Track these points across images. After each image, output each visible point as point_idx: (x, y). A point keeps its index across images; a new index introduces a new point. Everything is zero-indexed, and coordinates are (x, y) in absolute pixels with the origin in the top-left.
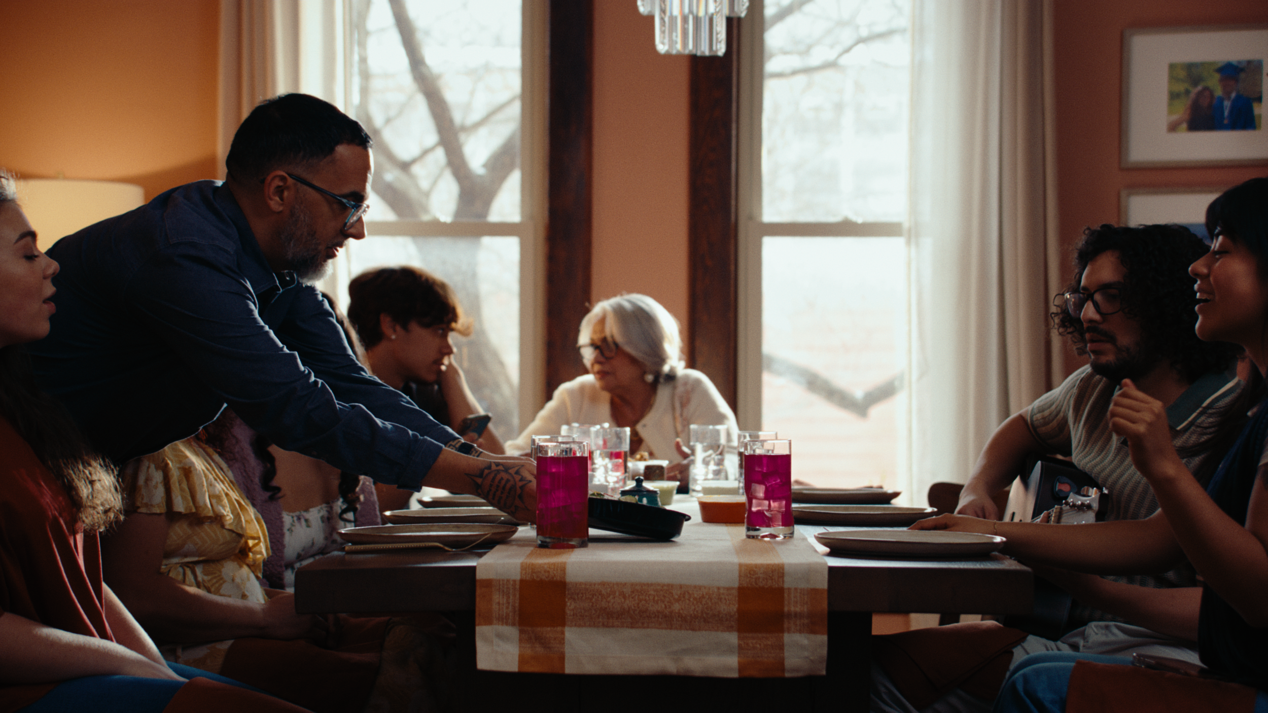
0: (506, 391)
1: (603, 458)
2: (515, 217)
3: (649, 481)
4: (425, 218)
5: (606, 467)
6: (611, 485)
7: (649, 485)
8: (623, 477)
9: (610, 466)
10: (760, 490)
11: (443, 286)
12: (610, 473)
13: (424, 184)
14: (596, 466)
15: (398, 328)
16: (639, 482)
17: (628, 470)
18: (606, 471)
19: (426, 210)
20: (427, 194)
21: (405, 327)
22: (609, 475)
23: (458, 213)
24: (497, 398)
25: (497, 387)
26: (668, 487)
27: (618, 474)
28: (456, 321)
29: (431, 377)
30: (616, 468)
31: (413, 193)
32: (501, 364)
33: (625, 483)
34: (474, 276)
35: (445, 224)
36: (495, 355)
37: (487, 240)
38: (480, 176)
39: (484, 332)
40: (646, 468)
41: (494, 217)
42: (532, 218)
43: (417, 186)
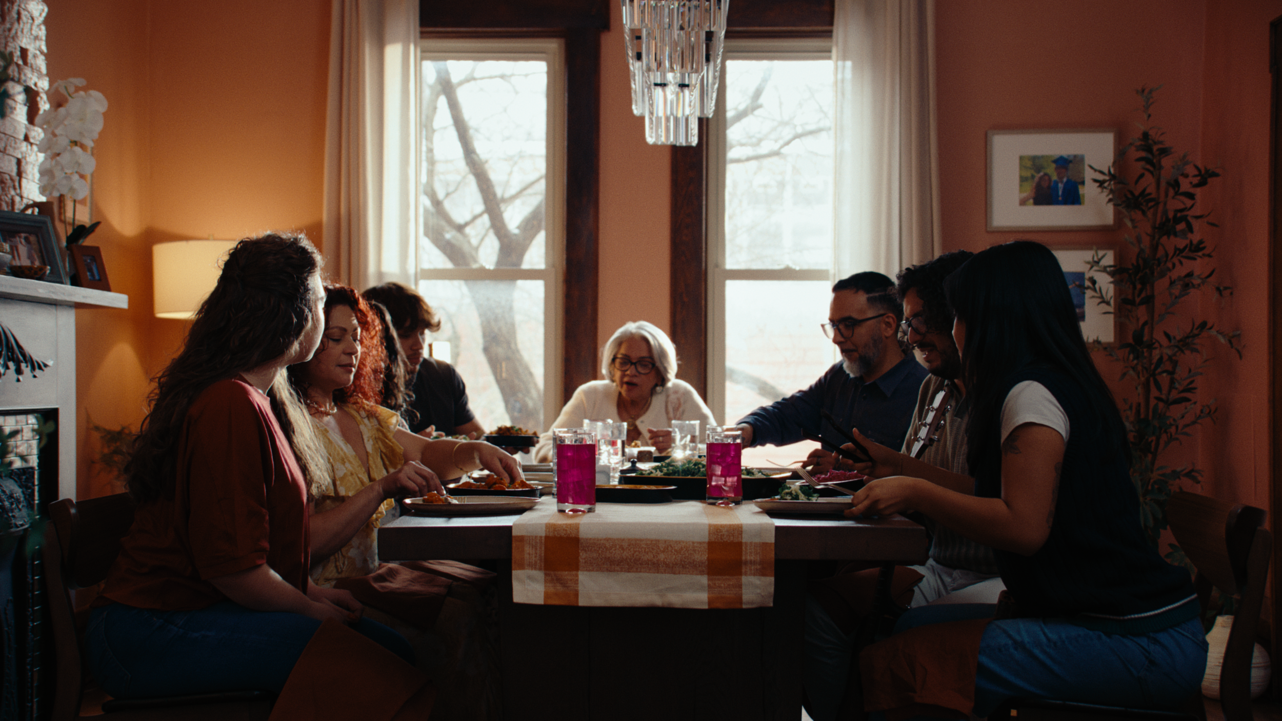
0: (534, 393)
1: (606, 446)
2: (542, 266)
4: (475, 266)
5: (608, 452)
6: (613, 465)
8: (621, 459)
9: (612, 451)
12: (612, 456)
13: (474, 242)
14: (602, 451)
16: (634, 463)
17: (625, 454)
18: (609, 454)
19: (475, 261)
20: (477, 249)
22: (611, 458)
23: (499, 263)
24: (528, 400)
25: (528, 392)
27: (618, 457)
30: (616, 453)
31: (466, 248)
32: (531, 374)
33: (623, 464)
34: (511, 308)
35: (489, 270)
36: (527, 368)
37: (520, 283)
38: (515, 235)
39: (518, 351)
40: (640, 453)
41: (525, 266)
42: (554, 266)
43: (469, 242)
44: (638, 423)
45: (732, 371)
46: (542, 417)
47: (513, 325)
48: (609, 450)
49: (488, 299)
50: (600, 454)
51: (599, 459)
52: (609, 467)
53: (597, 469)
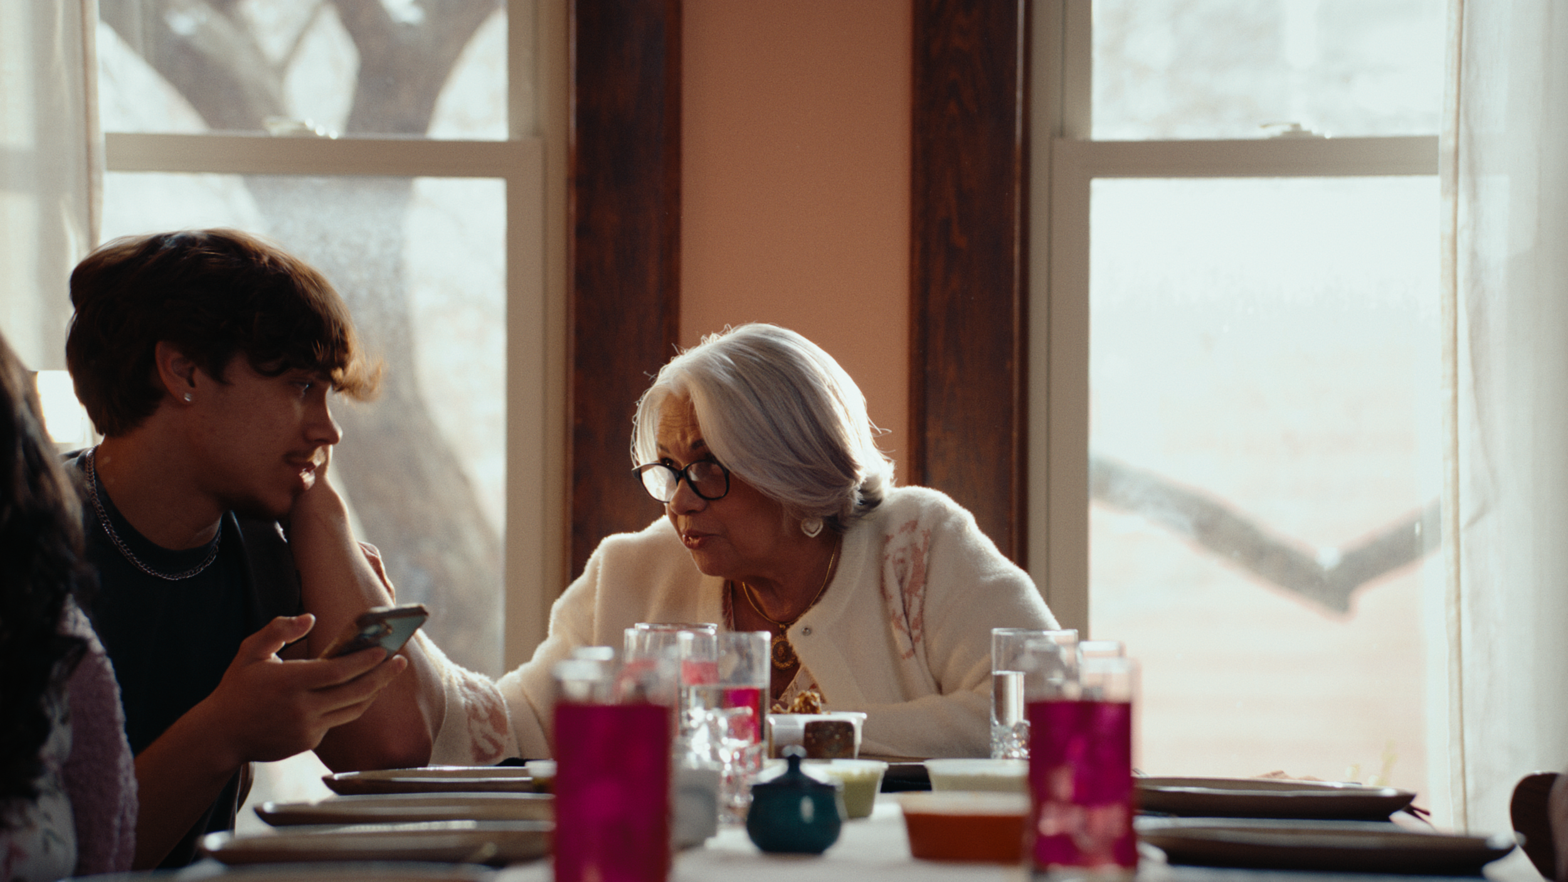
0: (475, 545)
1: (707, 708)
2: (497, 131)
3: (819, 761)
4: (277, 128)
5: (713, 727)
6: (727, 770)
7: (816, 771)
8: (755, 750)
9: (723, 723)
10: (1063, 784)
11: (315, 281)
12: (725, 740)
13: (274, 45)
14: (693, 724)
15: (199, 376)
16: (794, 762)
17: (766, 732)
18: (715, 735)
19: (277, 109)
20: (281, 70)
21: (218, 375)
22: (723, 746)
23: (356, 118)
24: (453, 564)
25: (452, 537)
26: (862, 775)
27: (743, 744)
28: (343, 365)
29: (281, 501)
30: (738, 729)
31: (245, 66)
32: (464, 480)
33: (760, 767)
34: (398, 270)
35: (326, 141)
36: (450, 460)
37: (426, 186)
38: (408, 26)
39: (419, 405)
40: (811, 728)
41: (443, 130)
42: (537, 132)
43: (255, 49)
44: (793, 634)
45: (1111, 473)
46: (498, 621)
47: (404, 320)
48: (716, 719)
49: (324, 238)
50: (685, 732)
51: (686, 749)
52: (715, 776)
53: (678, 780)
